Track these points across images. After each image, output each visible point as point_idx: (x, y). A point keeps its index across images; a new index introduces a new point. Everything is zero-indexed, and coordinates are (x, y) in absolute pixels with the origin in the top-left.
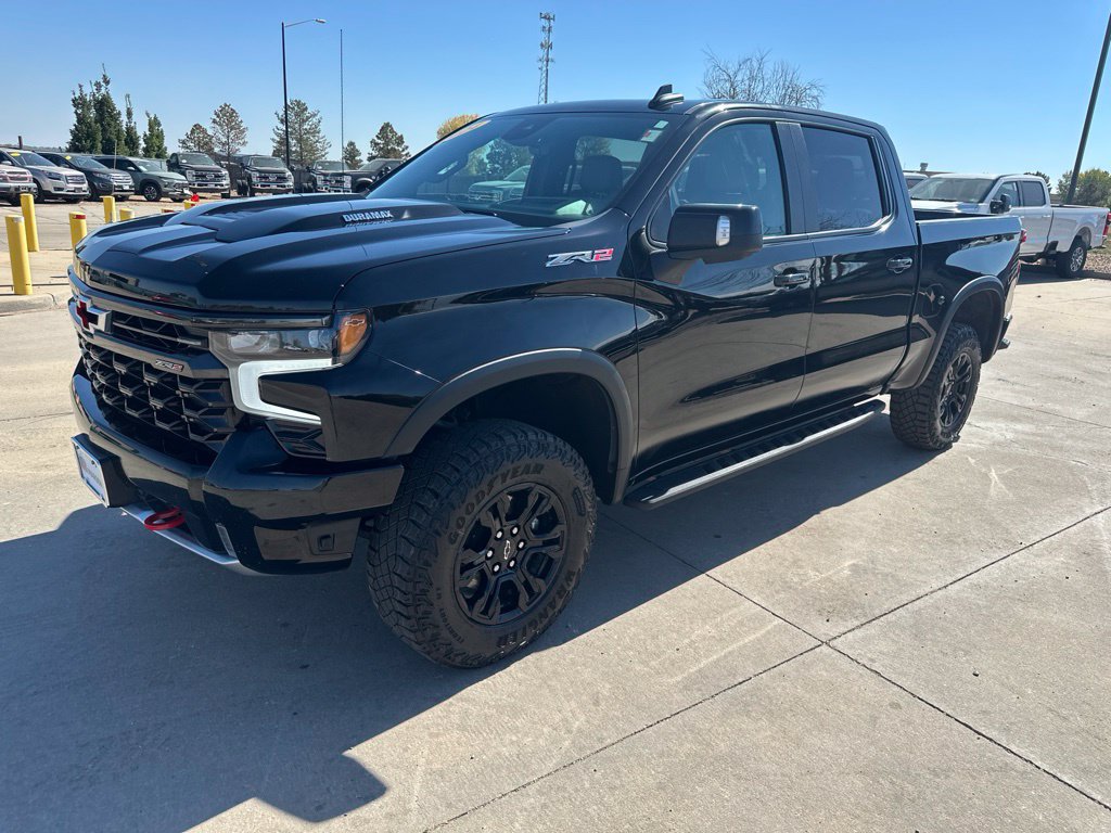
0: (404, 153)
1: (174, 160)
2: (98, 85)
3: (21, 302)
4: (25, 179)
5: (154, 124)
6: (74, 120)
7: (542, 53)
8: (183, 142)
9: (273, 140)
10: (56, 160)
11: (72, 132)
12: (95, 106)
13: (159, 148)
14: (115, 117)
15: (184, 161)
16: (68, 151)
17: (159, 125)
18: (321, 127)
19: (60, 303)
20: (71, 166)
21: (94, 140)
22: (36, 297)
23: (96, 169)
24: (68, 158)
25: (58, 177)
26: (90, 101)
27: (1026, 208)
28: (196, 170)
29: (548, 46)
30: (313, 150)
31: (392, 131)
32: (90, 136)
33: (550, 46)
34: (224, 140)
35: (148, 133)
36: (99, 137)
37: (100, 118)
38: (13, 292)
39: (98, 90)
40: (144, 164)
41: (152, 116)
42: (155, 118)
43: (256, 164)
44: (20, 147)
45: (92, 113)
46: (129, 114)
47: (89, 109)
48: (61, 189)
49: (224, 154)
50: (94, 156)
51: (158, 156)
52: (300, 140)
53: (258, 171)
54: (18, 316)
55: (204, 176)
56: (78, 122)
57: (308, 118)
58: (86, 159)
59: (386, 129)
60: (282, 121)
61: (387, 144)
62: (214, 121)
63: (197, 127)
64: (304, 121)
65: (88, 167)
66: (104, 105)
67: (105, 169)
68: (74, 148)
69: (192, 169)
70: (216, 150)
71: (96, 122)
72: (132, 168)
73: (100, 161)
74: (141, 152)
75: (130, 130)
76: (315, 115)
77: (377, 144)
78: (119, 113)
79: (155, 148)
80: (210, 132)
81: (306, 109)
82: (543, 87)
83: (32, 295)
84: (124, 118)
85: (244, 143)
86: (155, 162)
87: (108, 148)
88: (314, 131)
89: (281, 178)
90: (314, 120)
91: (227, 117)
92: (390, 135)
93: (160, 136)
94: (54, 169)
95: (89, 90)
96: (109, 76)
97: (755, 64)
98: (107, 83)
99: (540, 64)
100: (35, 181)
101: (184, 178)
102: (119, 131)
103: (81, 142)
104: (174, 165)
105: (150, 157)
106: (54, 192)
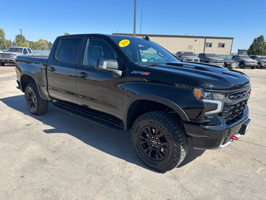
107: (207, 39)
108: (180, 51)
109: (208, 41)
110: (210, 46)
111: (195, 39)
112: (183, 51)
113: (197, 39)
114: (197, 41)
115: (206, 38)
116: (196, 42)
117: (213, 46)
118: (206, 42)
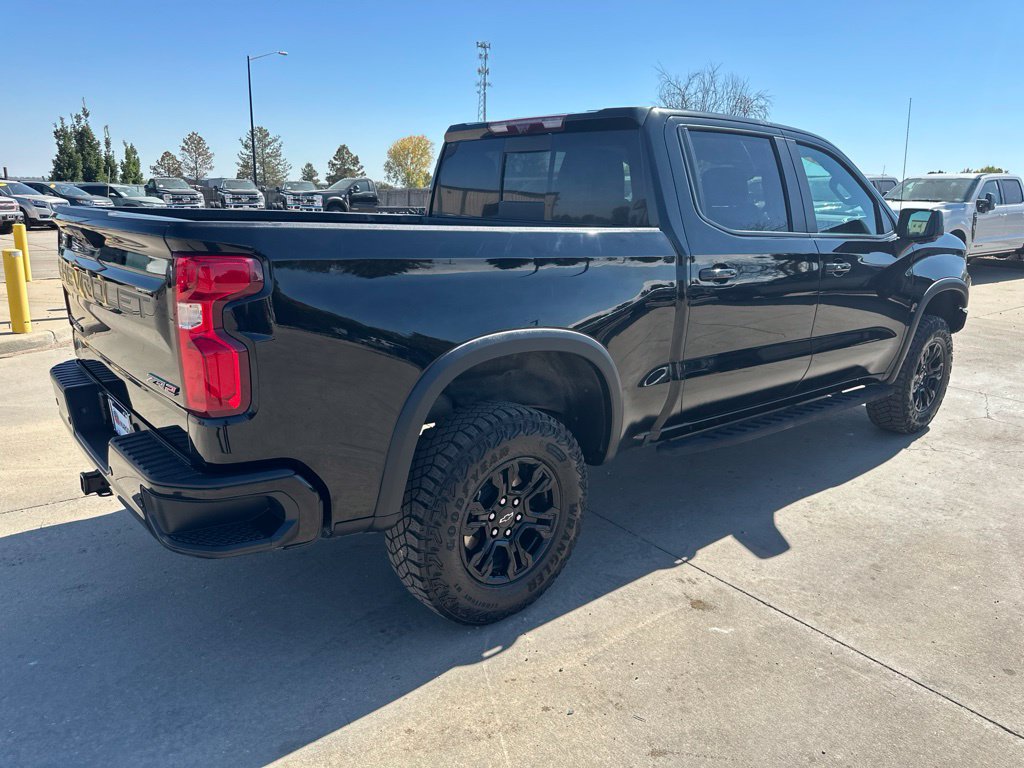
0: (360, 172)
1: (151, 185)
2: (78, 118)
3: (20, 341)
4: (12, 207)
5: (130, 152)
6: (56, 150)
7: (479, 78)
8: (155, 169)
9: (238, 164)
10: (41, 188)
11: (54, 162)
12: (75, 137)
13: (136, 174)
14: (95, 147)
15: (161, 186)
16: (51, 179)
17: (135, 153)
18: (282, 150)
19: (60, 340)
20: (56, 194)
21: (75, 168)
22: (34, 335)
23: (80, 196)
24: (53, 186)
25: (43, 205)
26: (71, 133)
27: (1008, 206)
28: (173, 194)
29: (485, 72)
30: (275, 172)
31: (348, 153)
32: (72, 165)
33: (487, 72)
34: (192, 165)
35: (125, 161)
36: (80, 165)
37: (81, 148)
38: (11, 331)
39: (78, 122)
40: (125, 190)
41: (129, 145)
42: (132, 147)
43: (229, 186)
44: (6, 178)
45: (73, 144)
46: (108, 144)
47: (70, 140)
48: (47, 216)
49: (193, 178)
50: (76, 183)
51: (134, 182)
52: (263, 164)
53: (230, 193)
54: (18, 358)
55: (181, 199)
56: (60, 152)
57: (270, 143)
58: (67, 187)
59: (342, 151)
60: (246, 147)
61: (343, 164)
62: (183, 149)
63: (167, 154)
64: (266, 146)
65: (71, 195)
66: (84, 137)
67: (87, 195)
68: (56, 177)
69: (169, 193)
70: (185, 175)
71: (77, 152)
72: (113, 194)
73: (83, 188)
74: (118, 179)
75: (109, 160)
76: (275, 140)
77: (334, 165)
78: (98, 144)
79: (131, 174)
80: (179, 159)
81: (268, 135)
82: (482, 108)
83: (33, 332)
84: (103, 148)
85: (211, 168)
86: (133, 188)
87: (89, 175)
88: (276, 155)
89: (253, 199)
90: (276, 145)
91: (195, 144)
92: (346, 156)
93: (136, 163)
94: (40, 197)
95: (69, 123)
96: (88, 109)
97: (707, 77)
98: (87, 115)
99: (478, 88)
100: (22, 209)
101: (162, 201)
102: (98, 160)
103: (63, 172)
104: (151, 190)
105: (127, 183)
106: (40, 219)
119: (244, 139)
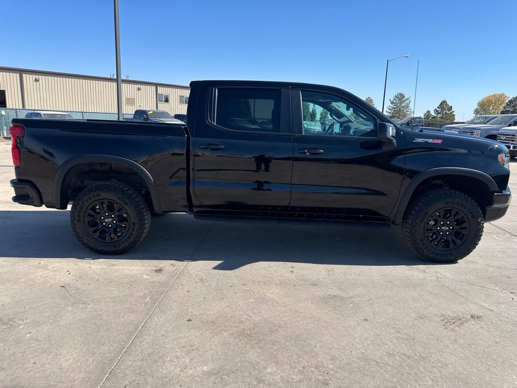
18: (410, 104)
30: (405, 115)
31: (446, 104)
57: (405, 101)
59: (443, 103)
60: (392, 103)
61: (443, 110)
64: (402, 102)
76: (408, 99)
77: (437, 111)
81: (404, 97)
88: (407, 106)
90: (408, 101)
92: (445, 106)
107: (159, 88)
108: (147, 109)
109: (161, 90)
110: (167, 101)
111: (137, 86)
112: (151, 109)
113: (142, 86)
114: (142, 90)
115: (157, 85)
116: (140, 91)
117: (170, 99)
118: (159, 93)
119: (392, 99)
